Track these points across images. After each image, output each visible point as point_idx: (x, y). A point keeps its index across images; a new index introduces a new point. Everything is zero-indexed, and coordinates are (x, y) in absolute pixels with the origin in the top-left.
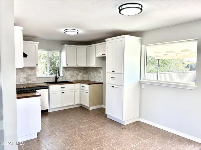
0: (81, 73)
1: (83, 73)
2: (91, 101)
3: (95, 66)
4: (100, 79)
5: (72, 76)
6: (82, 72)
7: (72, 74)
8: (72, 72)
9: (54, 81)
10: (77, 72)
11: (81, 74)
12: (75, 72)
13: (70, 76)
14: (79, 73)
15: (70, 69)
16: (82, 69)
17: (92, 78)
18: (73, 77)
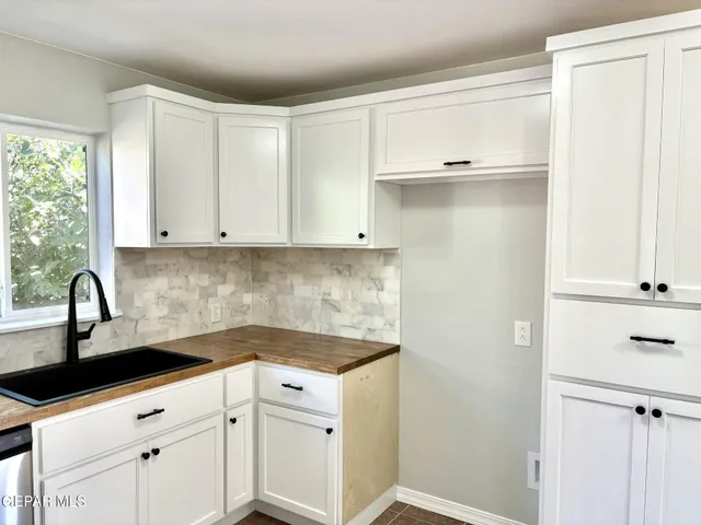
0: (224, 283)
1: (237, 283)
2: (350, 487)
3: (364, 241)
4: (378, 322)
5: (178, 307)
6: (231, 276)
7: (175, 293)
8: (178, 281)
9: (54, 354)
10: (205, 280)
11: (225, 290)
12: (192, 280)
13: (165, 311)
14: (216, 284)
15: (161, 262)
16: (235, 257)
17: (307, 317)
18: (183, 317)
